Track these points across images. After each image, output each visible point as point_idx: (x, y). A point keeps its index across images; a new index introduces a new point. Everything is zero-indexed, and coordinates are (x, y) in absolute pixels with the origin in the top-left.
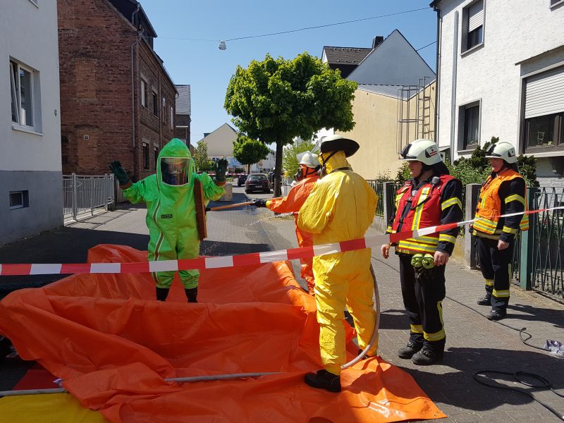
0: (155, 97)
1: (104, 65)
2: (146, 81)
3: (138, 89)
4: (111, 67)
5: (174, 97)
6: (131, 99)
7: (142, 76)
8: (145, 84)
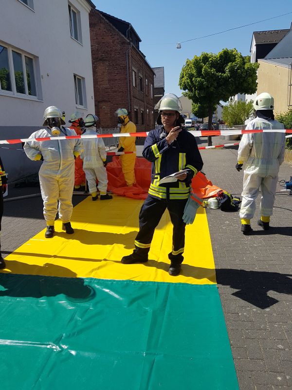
0: (141, 79)
1: (112, 64)
4: (116, 65)
5: (153, 77)
6: (127, 83)
7: (133, 68)
8: (135, 73)
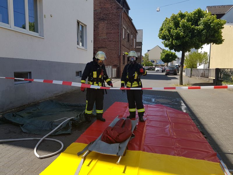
0: (128, 35)
1: (109, 23)
2: (125, 28)
3: (122, 32)
4: (112, 23)
5: (136, 34)
6: (119, 36)
